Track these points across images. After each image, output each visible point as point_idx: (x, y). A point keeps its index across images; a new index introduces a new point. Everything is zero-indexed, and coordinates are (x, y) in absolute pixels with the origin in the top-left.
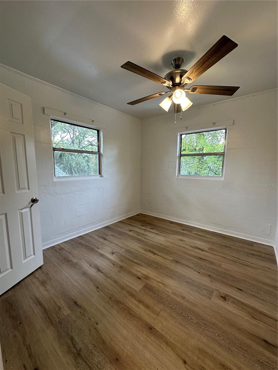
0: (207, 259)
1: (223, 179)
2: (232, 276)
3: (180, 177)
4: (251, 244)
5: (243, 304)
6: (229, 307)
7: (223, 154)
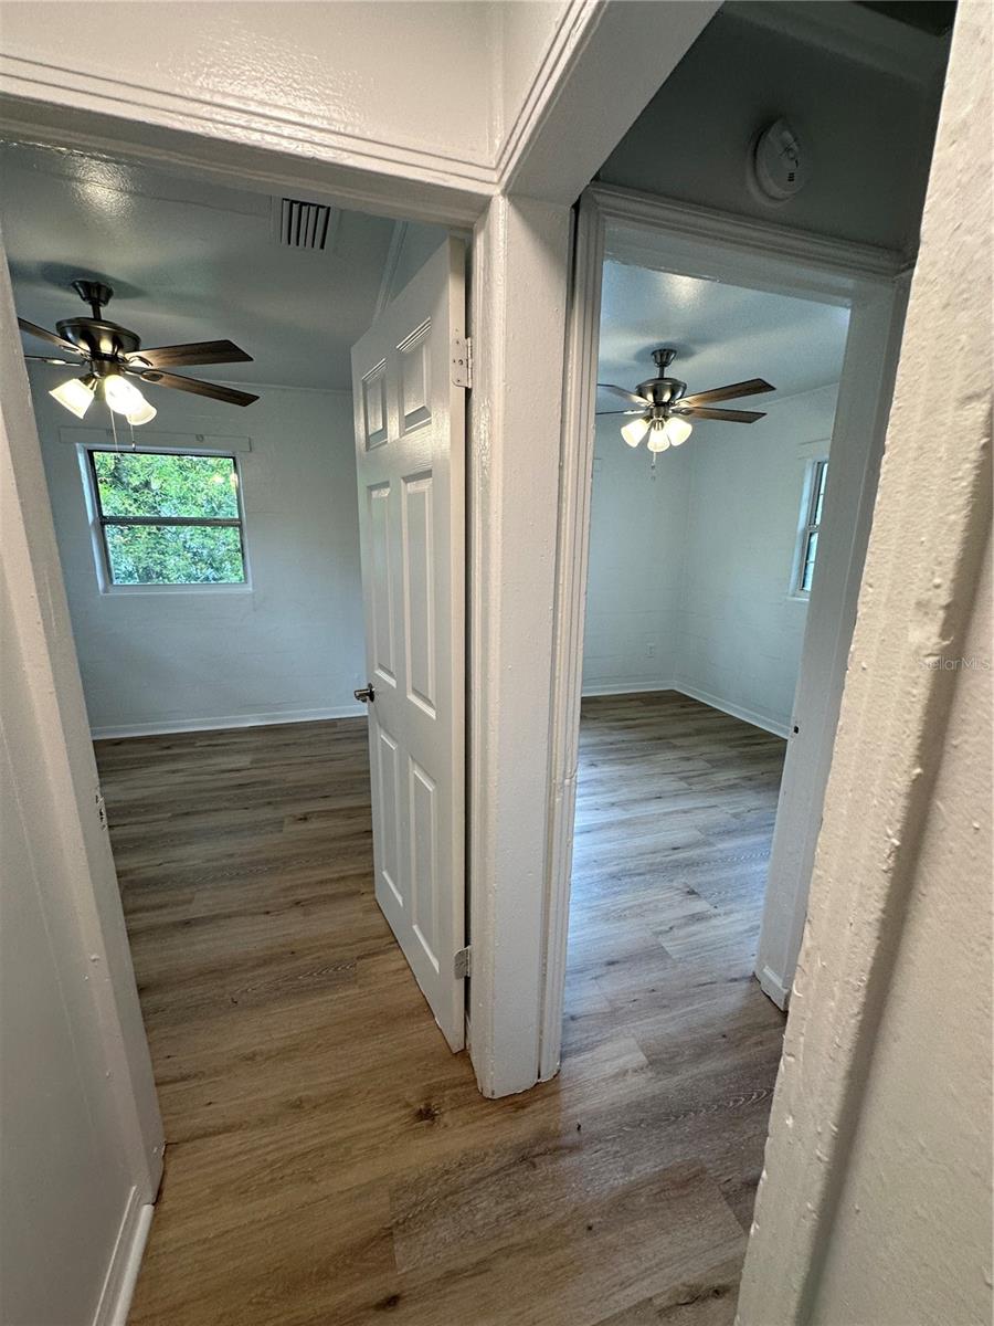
0: (253, 780)
1: (249, 588)
2: (308, 786)
3: (113, 593)
4: (332, 723)
5: (332, 811)
6: (314, 825)
7: (237, 524)
